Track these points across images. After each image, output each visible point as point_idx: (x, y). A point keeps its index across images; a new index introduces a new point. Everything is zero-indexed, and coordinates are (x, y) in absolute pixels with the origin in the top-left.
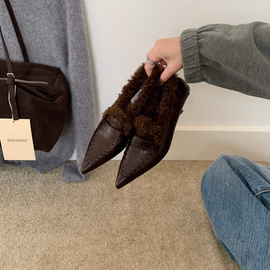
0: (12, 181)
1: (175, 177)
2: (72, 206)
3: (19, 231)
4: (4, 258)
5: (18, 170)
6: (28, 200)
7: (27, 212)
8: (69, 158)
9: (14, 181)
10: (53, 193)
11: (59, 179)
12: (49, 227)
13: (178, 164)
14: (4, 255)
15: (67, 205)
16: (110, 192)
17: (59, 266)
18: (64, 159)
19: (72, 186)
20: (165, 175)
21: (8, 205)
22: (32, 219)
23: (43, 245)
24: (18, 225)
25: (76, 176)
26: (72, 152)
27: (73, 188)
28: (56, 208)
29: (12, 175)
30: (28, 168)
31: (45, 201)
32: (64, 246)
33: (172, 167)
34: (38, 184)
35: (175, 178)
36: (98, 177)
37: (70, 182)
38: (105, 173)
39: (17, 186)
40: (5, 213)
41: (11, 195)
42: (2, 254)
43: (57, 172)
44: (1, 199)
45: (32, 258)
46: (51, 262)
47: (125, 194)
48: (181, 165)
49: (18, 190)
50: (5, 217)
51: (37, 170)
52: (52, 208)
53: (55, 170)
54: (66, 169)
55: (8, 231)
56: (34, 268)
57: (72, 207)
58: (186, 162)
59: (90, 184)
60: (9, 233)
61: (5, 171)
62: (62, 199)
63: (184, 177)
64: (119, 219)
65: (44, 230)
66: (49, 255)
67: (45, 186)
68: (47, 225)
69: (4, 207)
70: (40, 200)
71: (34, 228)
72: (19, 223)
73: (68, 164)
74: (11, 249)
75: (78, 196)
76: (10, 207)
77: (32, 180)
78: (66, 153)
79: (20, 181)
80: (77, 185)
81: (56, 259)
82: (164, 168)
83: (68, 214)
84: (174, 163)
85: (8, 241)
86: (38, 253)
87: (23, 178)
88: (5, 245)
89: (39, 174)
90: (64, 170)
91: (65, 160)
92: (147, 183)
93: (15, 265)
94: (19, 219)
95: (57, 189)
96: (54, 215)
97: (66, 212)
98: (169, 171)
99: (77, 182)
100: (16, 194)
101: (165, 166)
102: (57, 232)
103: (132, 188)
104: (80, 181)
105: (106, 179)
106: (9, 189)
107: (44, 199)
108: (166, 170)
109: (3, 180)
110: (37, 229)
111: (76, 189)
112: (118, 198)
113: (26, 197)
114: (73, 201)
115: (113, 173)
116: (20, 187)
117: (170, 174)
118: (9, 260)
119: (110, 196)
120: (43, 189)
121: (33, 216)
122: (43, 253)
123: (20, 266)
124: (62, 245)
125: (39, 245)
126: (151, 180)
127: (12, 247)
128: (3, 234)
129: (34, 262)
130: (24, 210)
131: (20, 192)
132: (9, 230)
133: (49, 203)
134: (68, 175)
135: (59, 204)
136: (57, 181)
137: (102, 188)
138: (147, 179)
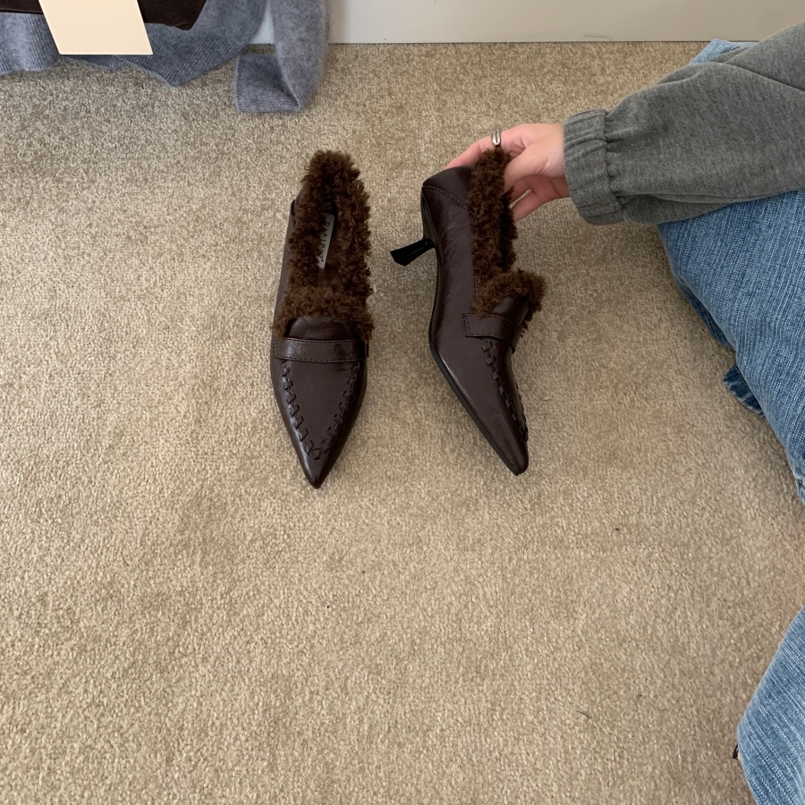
0: (93, 109)
1: (574, 95)
2: (274, 185)
3: (135, 254)
4: (106, 324)
5: (106, 76)
6: (146, 166)
7: (148, 201)
8: (250, 39)
9: (98, 110)
10: (214, 147)
11: (228, 103)
12: (217, 245)
13: (584, 54)
14: (105, 316)
15: (260, 183)
16: (379, 144)
17: (254, 345)
18: (237, 42)
19: (266, 126)
20: (543, 90)
21: (93, 182)
22: (166, 222)
23: (204, 291)
24: (129, 238)
25: (276, 94)
26: (258, 19)
27: (272, 132)
28: (230, 189)
29: (89, 91)
30: (131, 71)
31: (194, 169)
32: (262, 294)
33: (564, 65)
34: (169, 121)
35: (572, 98)
36: (343, 96)
37: (261, 114)
38: (361, 85)
39: (110, 126)
40: (89, 206)
41: (97, 152)
42: (100, 315)
43: (220, 81)
44: (71, 165)
45: (180, 324)
46: (231, 335)
47: (423, 150)
48: (594, 58)
49: (115, 138)
50: (89, 217)
51: (159, 77)
52: (217, 192)
53: (211, 75)
54: (245, 74)
55: (105, 254)
56: (189, 348)
57: (272, 188)
58: (611, 47)
59: (320, 121)
60: (108, 259)
61: (68, 79)
62: (242, 165)
63: (599, 96)
64: (407, 222)
65: (201, 252)
66: (223, 317)
67: (191, 126)
68: (209, 237)
69: (83, 189)
70: (182, 166)
71: (174, 247)
72: (132, 233)
73: (249, 58)
74: (122, 302)
75: (288, 156)
76: (100, 187)
77: (150, 108)
78: (241, 24)
79: (114, 111)
80: (281, 122)
81: (243, 327)
82: (542, 67)
83: (264, 209)
84: (571, 51)
85: (109, 280)
86: (195, 311)
87: (124, 102)
88: (102, 291)
89: (167, 86)
90: (239, 79)
91: (241, 44)
92: (488, 115)
93: (137, 342)
94: (131, 222)
95: (226, 136)
96: (226, 210)
97: (258, 203)
98: (555, 76)
99: (281, 113)
100: (110, 150)
101: (545, 62)
102: (238, 256)
103: (441, 132)
104: (289, 112)
105: (364, 105)
106: (87, 135)
107: (190, 164)
108: (546, 73)
109: (65, 107)
110: (183, 250)
111: (280, 135)
112: (402, 163)
113: (138, 158)
114: (274, 170)
115: (385, 85)
116: (117, 127)
117: (557, 88)
118: (119, 330)
119: (380, 156)
120: (186, 135)
121: (169, 214)
122: (207, 313)
123: (152, 345)
124: (256, 291)
125: (194, 292)
126: (500, 105)
127: (122, 298)
128: (92, 262)
129: (186, 334)
130: (140, 197)
131: (122, 145)
132: (108, 253)
133: (207, 175)
134: (252, 94)
135: (235, 178)
136: (224, 109)
137: (354, 132)
138: (488, 104)
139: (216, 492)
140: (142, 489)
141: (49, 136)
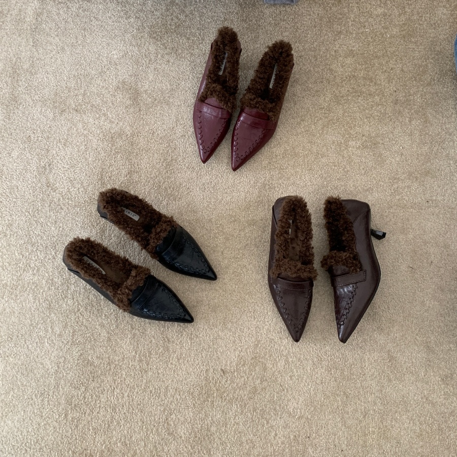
10: (255, 22)
16: (330, 21)
19: (278, 11)
27: (281, 14)
34: (234, 8)
39: (207, 10)
41: (203, 24)
44: (192, 31)
49: (210, 17)
59: (302, 8)
69: (200, 44)
75: (289, 27)
80: (284, 9)
95: (260, 16)
99: (285, 4)
103: (359, 16)
104: (289, 4)
106: (197, 14)
111: (285, 16)
116: (210, 11)
119: (331, 28)
120: (242, 16)
133: (253, 37)
139: (271, 182)
140: (242, 180)
141: (180, 15)
